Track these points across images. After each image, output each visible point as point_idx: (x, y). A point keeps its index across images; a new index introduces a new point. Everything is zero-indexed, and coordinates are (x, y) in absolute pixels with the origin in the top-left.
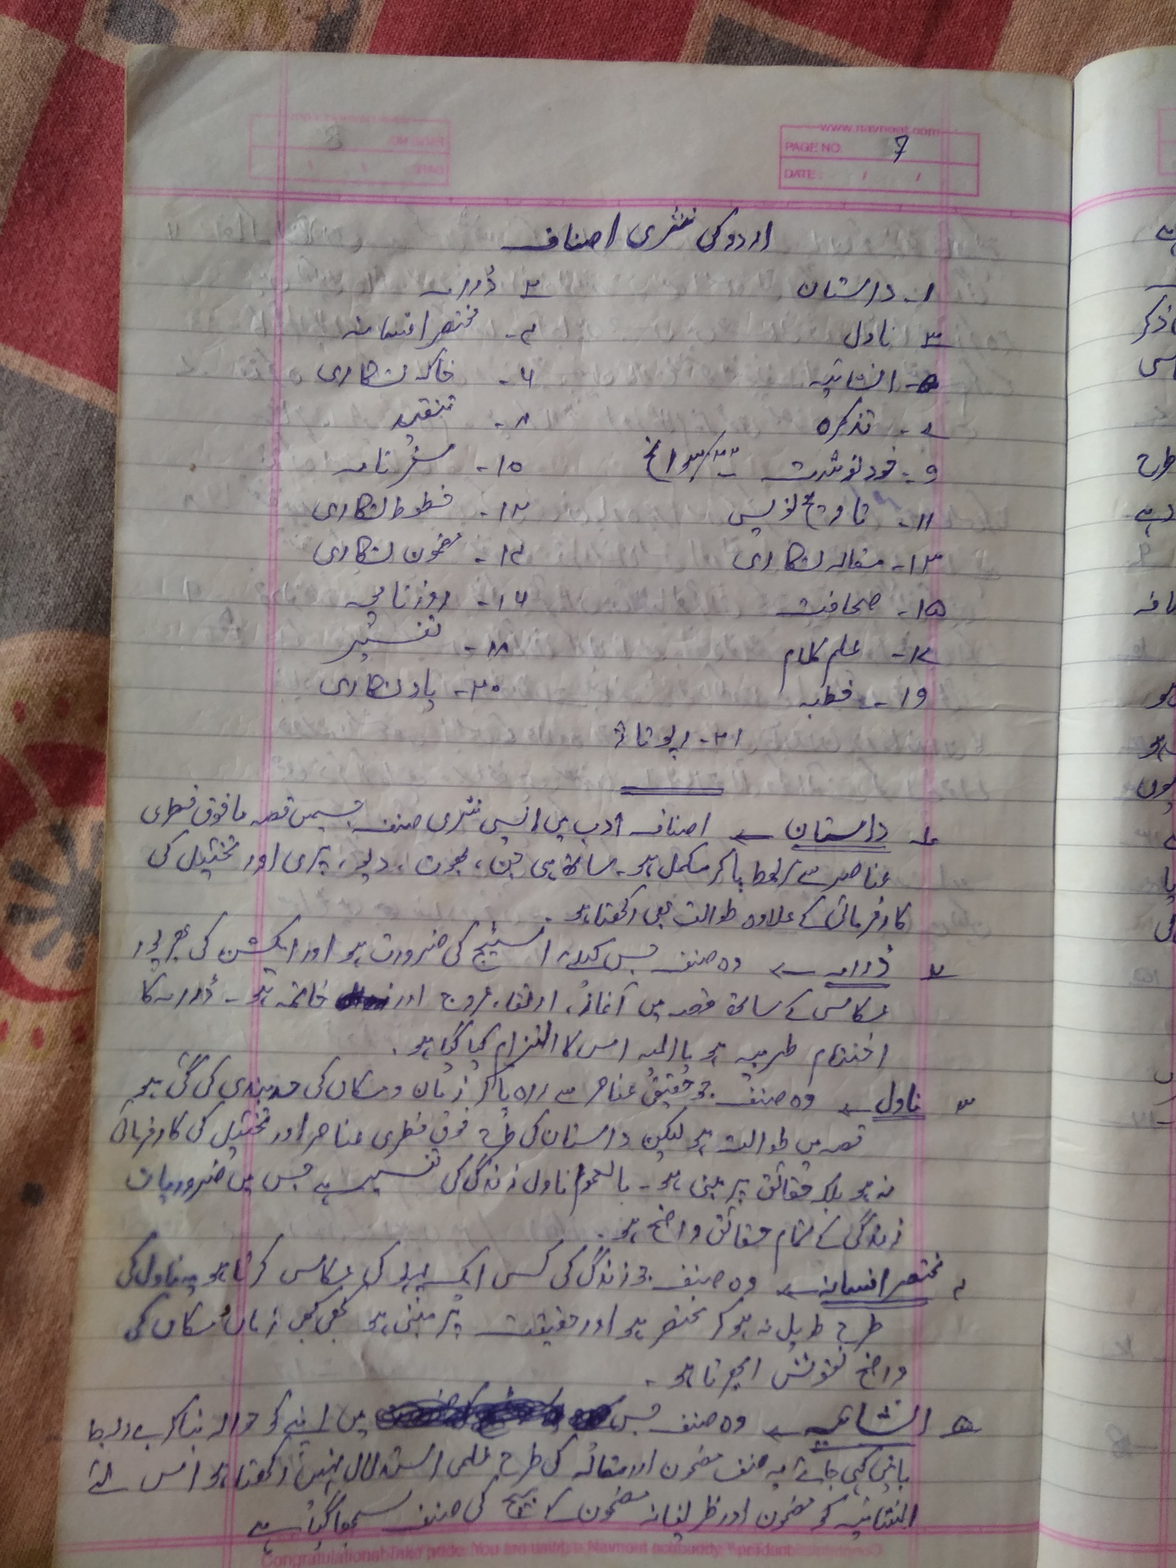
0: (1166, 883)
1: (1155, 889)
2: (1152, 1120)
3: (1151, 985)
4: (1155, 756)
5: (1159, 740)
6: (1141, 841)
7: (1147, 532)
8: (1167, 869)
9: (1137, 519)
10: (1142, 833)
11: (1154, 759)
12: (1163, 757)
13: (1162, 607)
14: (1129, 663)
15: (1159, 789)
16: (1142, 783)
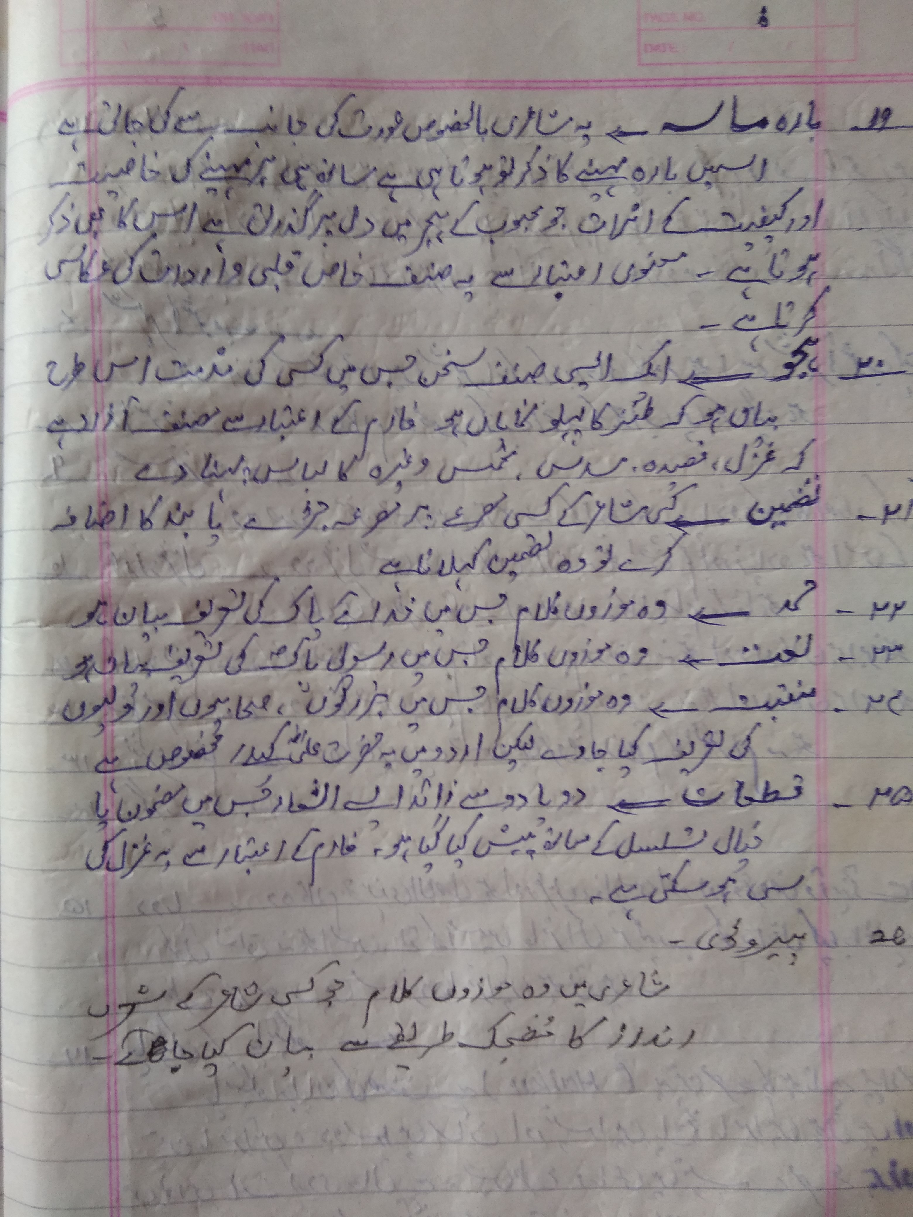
0: (97, 808)
1: (84, 816)
2: (87, 1056)
3: (83, 915)
4: (82, 677)
5: (85, 660)
6: (68, 766)
7: (59, 444)
8: (99, 794)
9: (50, 430)
10: (68, 757)
11: (81, 681)
12: (91, 679)
13: (81, 523)
14: (49, 582)
15: (88, 710)
16: (68, 705)
